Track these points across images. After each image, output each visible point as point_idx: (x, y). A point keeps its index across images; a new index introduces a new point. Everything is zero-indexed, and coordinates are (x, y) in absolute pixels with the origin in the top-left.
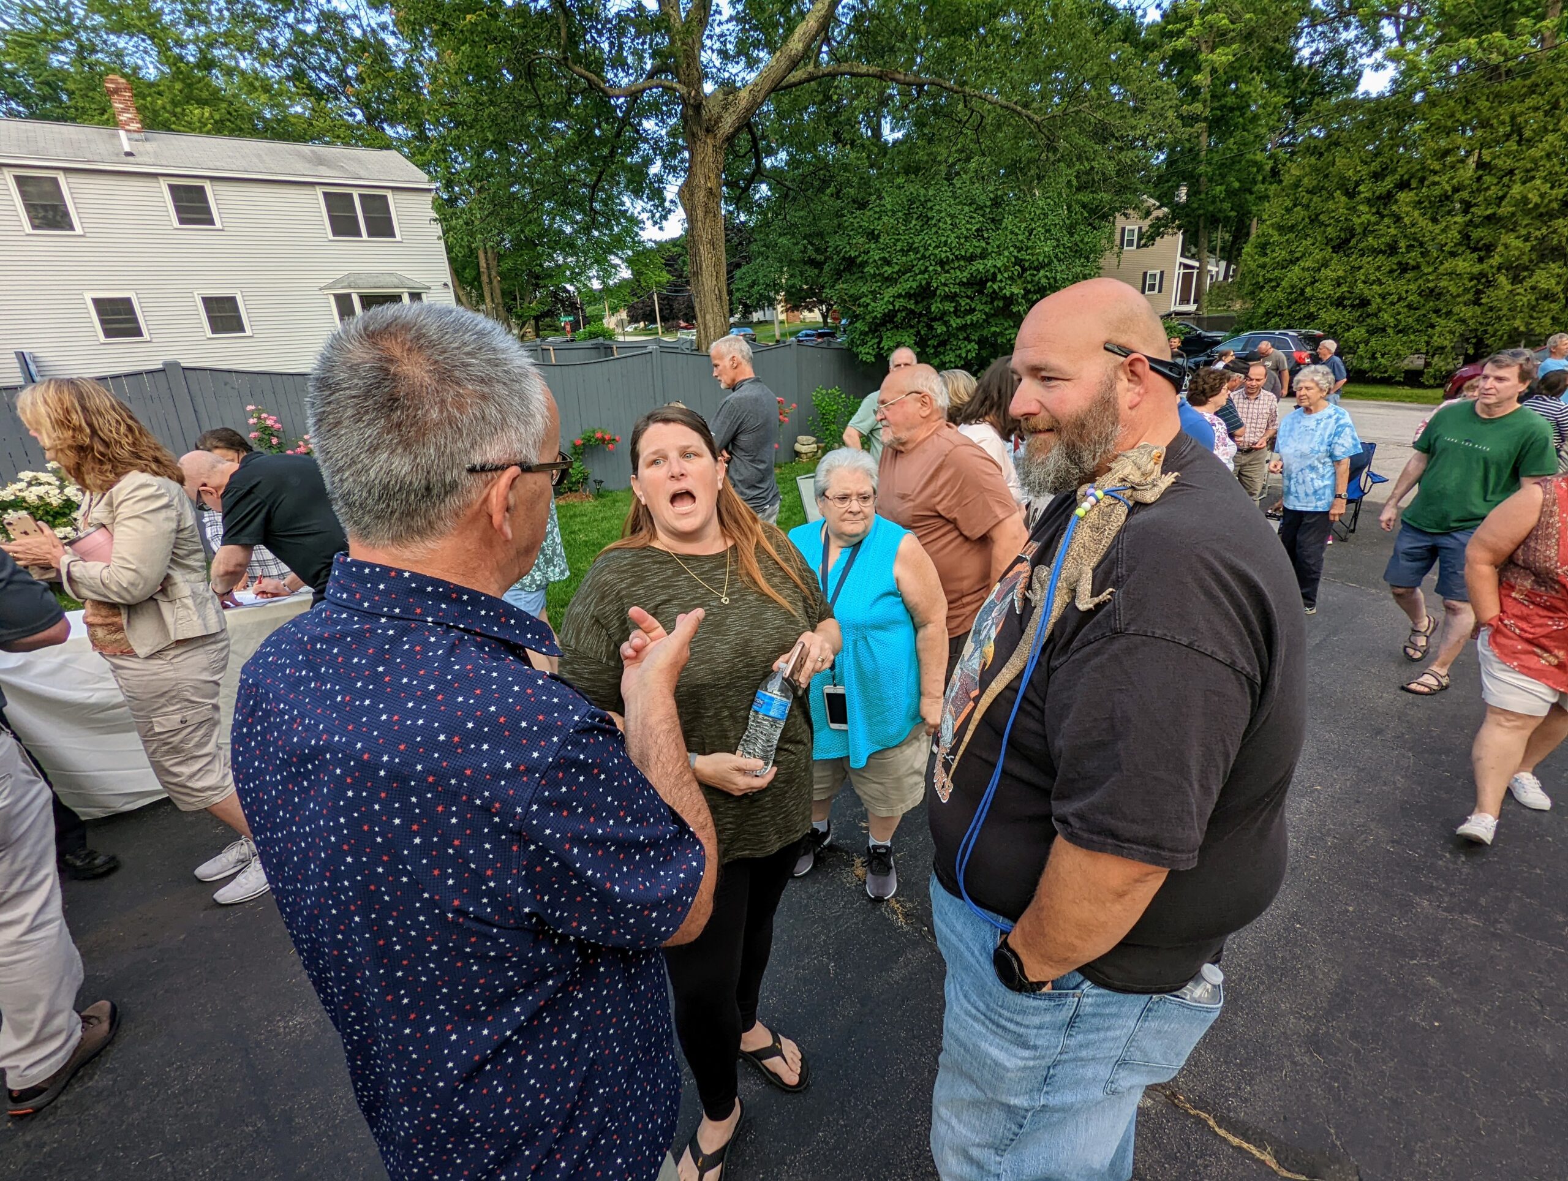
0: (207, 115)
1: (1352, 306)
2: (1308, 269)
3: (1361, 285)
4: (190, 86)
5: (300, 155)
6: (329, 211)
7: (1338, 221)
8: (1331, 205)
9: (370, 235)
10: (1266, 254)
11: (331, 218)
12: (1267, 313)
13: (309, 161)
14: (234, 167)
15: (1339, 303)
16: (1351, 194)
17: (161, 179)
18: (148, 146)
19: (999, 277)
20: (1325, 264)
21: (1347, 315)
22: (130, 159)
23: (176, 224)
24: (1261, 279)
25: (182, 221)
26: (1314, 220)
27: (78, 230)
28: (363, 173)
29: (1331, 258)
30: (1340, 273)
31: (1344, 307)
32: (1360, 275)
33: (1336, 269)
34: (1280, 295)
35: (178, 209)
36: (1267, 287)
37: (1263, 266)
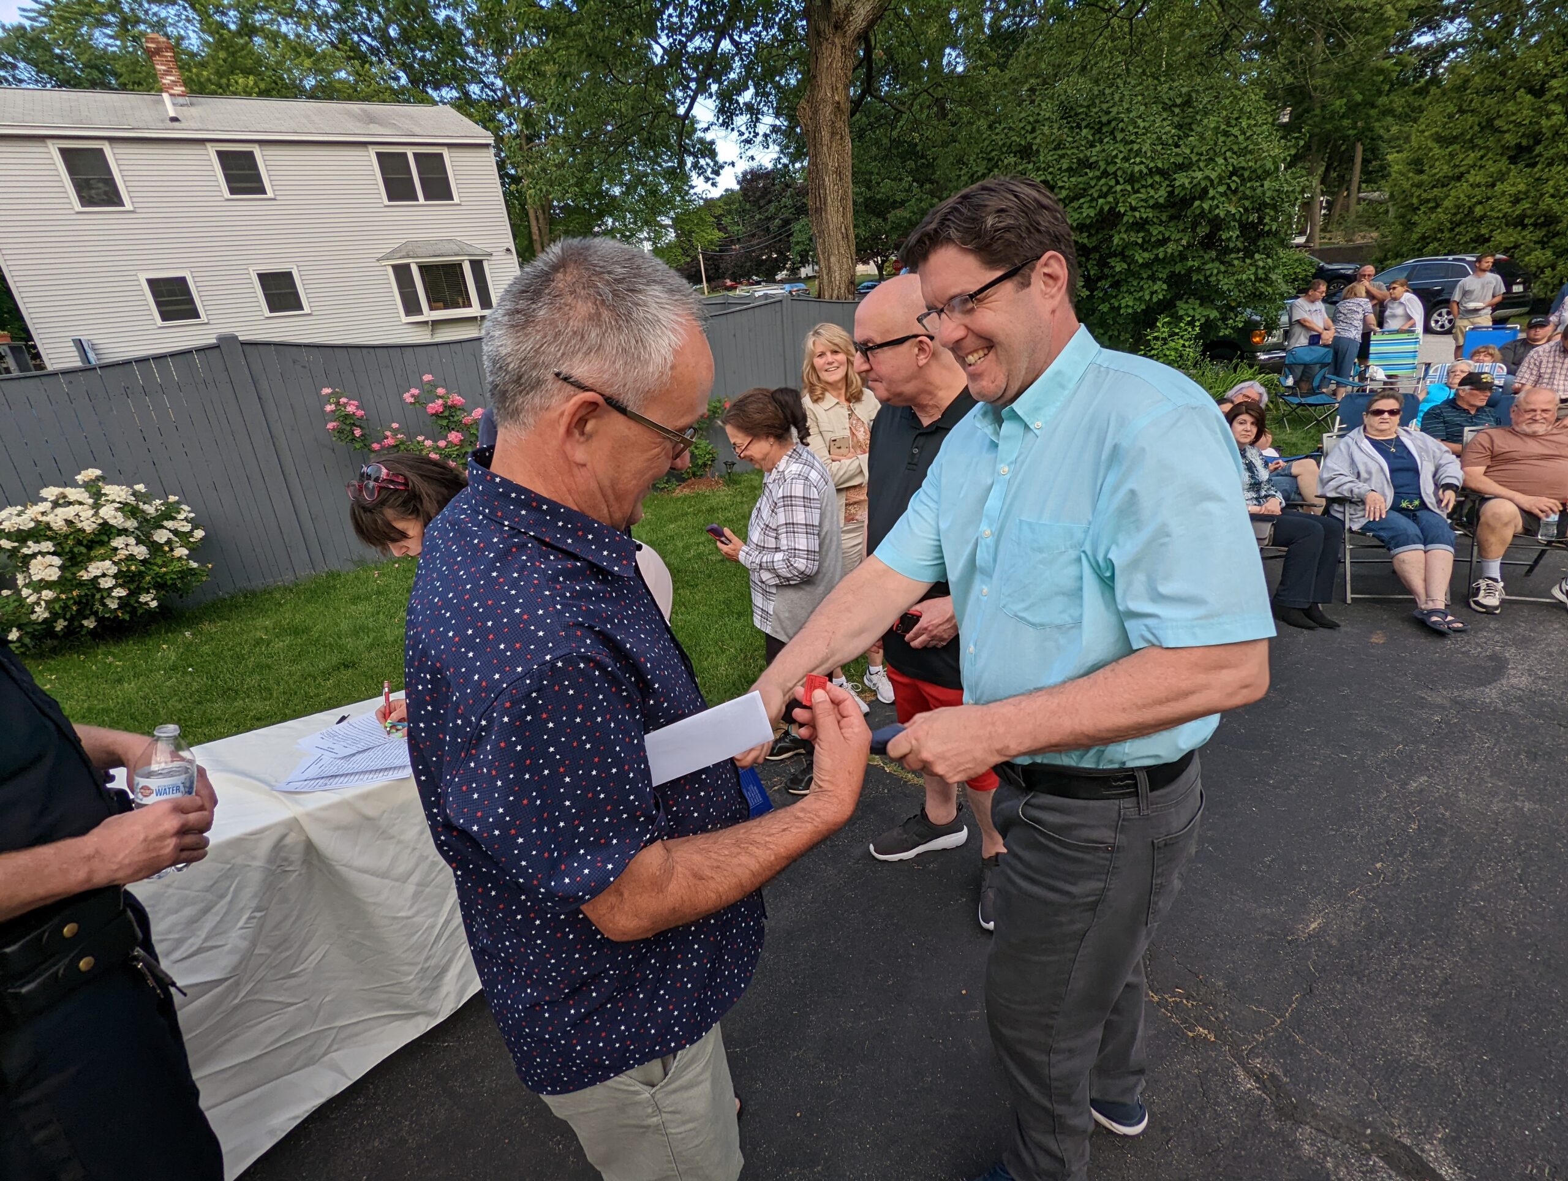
0: (251, 83)
1: (1535, 225)
2: (1479, 185)
3: (1548, 200)
4: (233, 54)
5: (349, 114)
6: (383, 174)
7: (1520, 125)
8: (1511, 107)
9: (427, 198)
10: (1422, 172)
11: (386, 181)
12: (1423, 238)
13: (359, 121)
14: (283, 129)
15: (1519, 222)
16: (1537, 92)
17: (209, 145)
18: (193, 111)
19: (1211, 193)
20: (1502, 177)
21: (1529, 236)
22: (176, 124)
23: (227, 195)
24: (1415, 201)
25: (232, 191)
26: (1489, 125)
27: (128, 206)
28: (417, 131)
29: (1509, 170)
30: (1522, 187)
31: (1524, 227)
32: (1549, 188)
33: (1517, 182)
34: (1441, 216)
35: (229, 179)
36: (1423, 209)
37: (1419, 185)
